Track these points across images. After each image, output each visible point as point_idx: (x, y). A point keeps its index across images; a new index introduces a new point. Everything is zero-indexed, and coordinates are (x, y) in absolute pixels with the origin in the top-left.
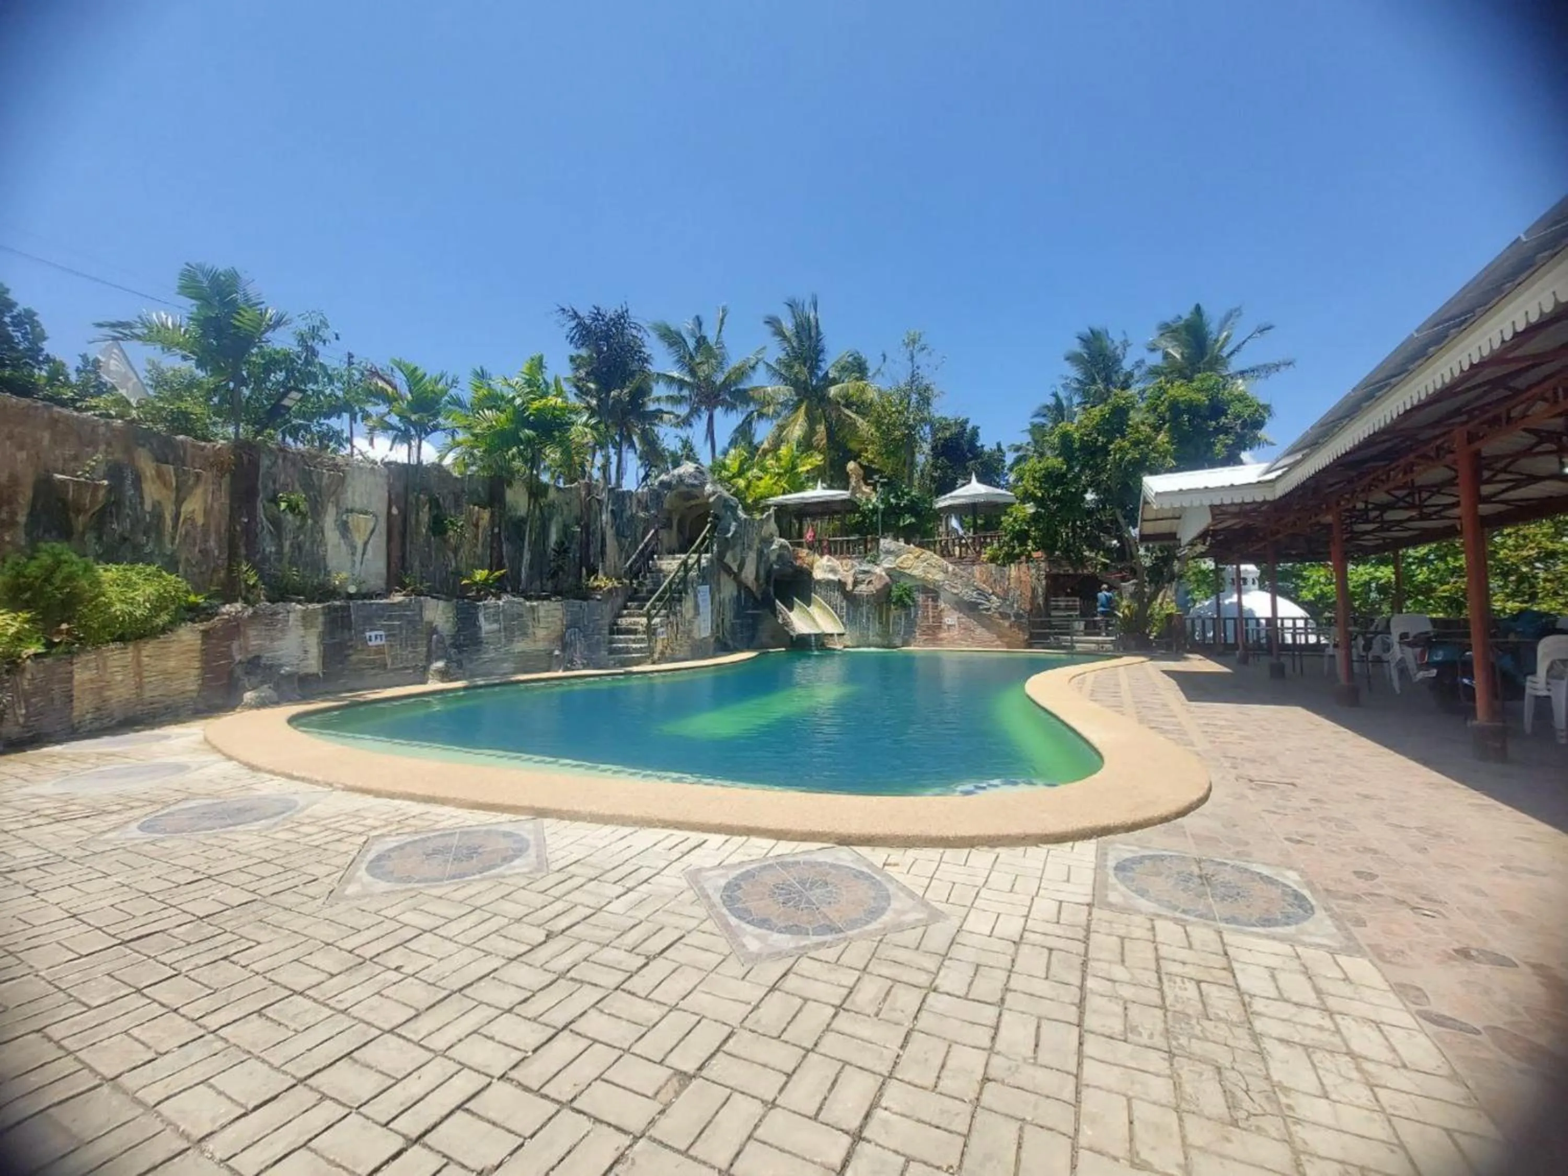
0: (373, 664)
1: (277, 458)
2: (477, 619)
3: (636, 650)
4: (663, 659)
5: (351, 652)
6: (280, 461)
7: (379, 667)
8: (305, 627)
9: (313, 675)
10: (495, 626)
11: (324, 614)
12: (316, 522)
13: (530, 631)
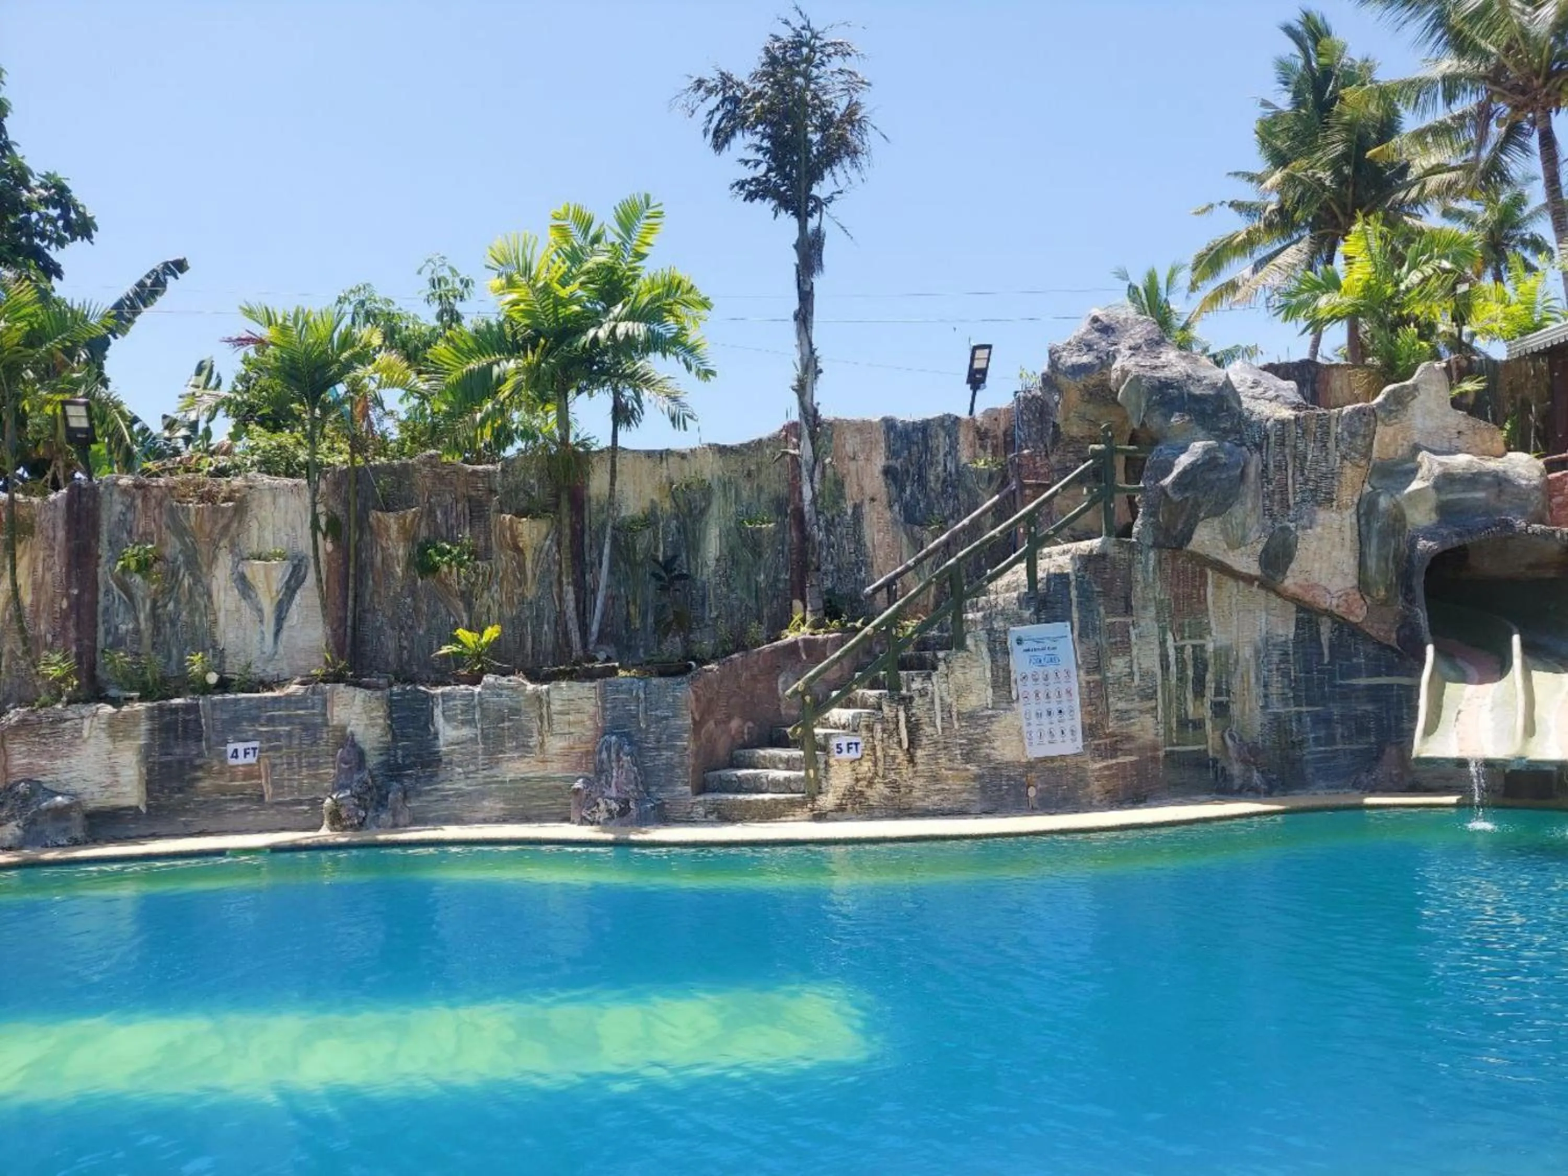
0: (241, 796)
1: (133, 499)
2: (430, 718)
3: (776, 785)
4: (840, 812)
5: (200, 774)
6: (139, 502)
7: (251, 800)
8: (113, 737)
9: (130, 808)
10: (466, 732)
11: (151, 718)
12: (197, 581)
13: (534, 741)
